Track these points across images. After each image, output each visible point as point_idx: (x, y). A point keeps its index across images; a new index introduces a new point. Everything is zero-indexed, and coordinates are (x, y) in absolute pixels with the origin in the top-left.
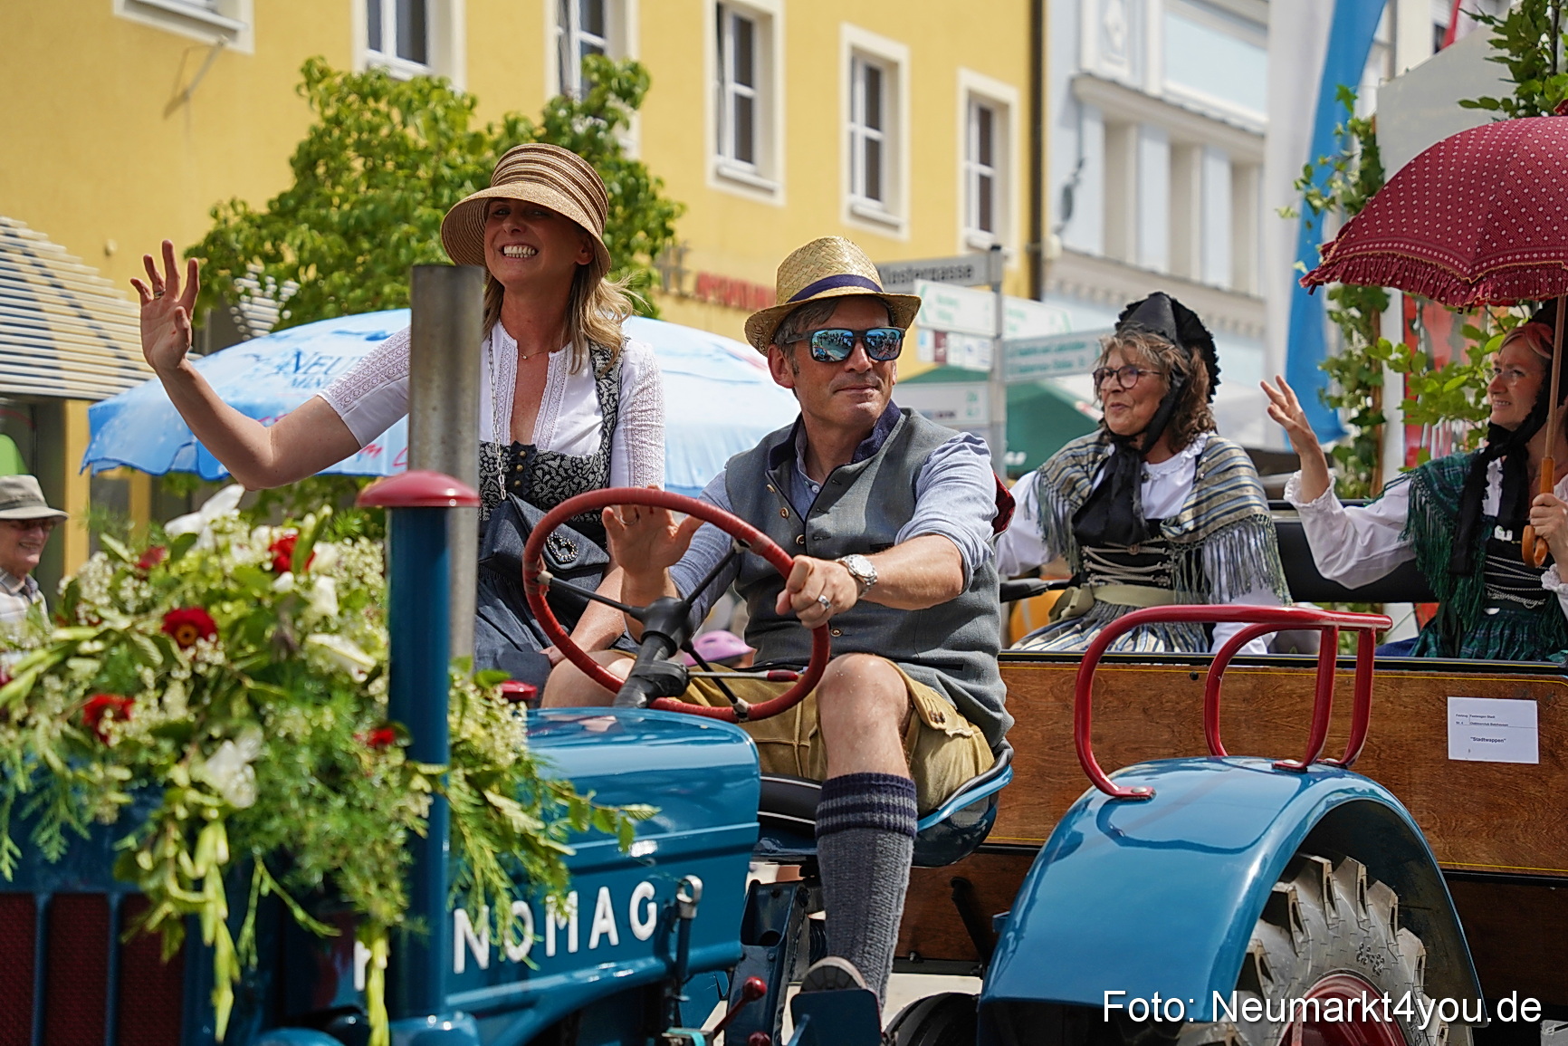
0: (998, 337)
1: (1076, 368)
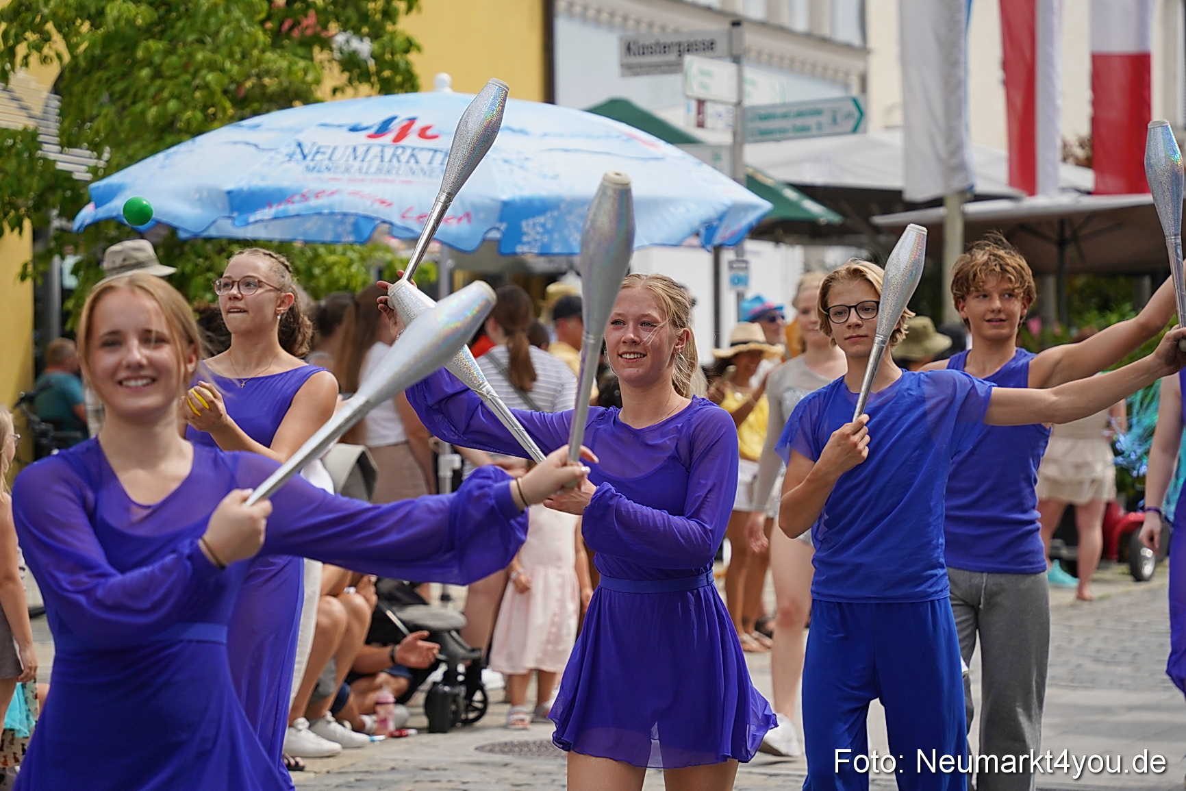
0: (739, 104)
1: (814, 132)
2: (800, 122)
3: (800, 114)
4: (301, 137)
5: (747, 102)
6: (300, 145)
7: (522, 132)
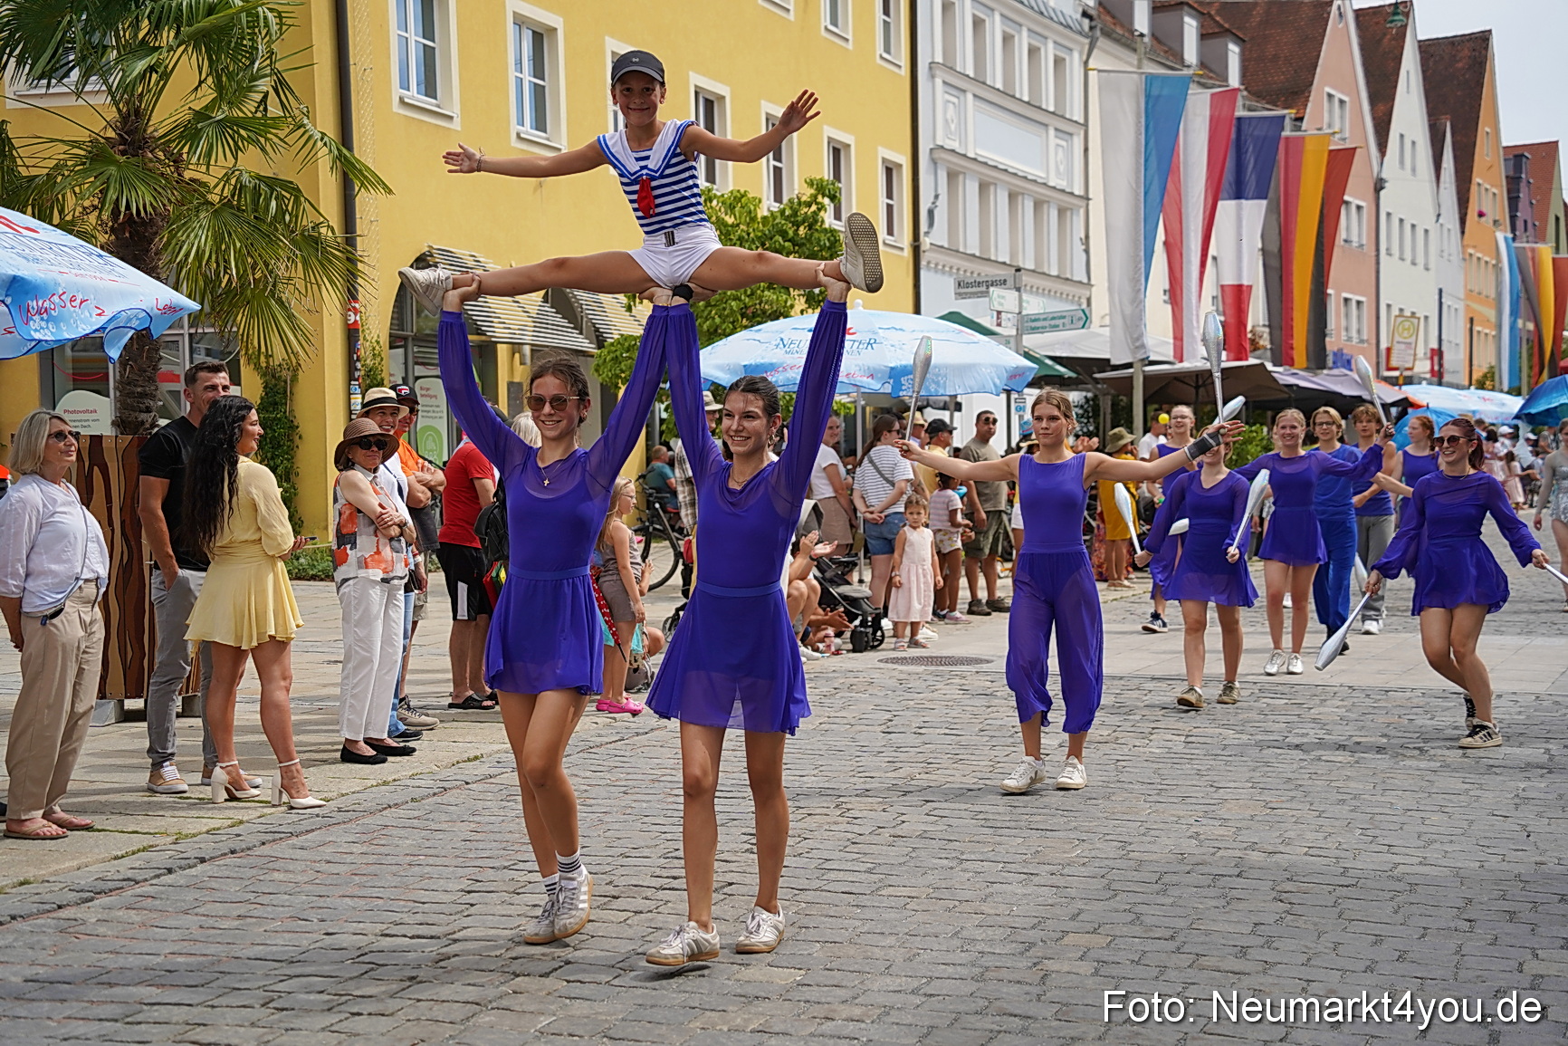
1: (1061, 327)
2: (1053, 322)
3: (1053, 318)
4: (782, 336)
5: (1024, 313)
6: (782, 340)
7: (901, 329)
